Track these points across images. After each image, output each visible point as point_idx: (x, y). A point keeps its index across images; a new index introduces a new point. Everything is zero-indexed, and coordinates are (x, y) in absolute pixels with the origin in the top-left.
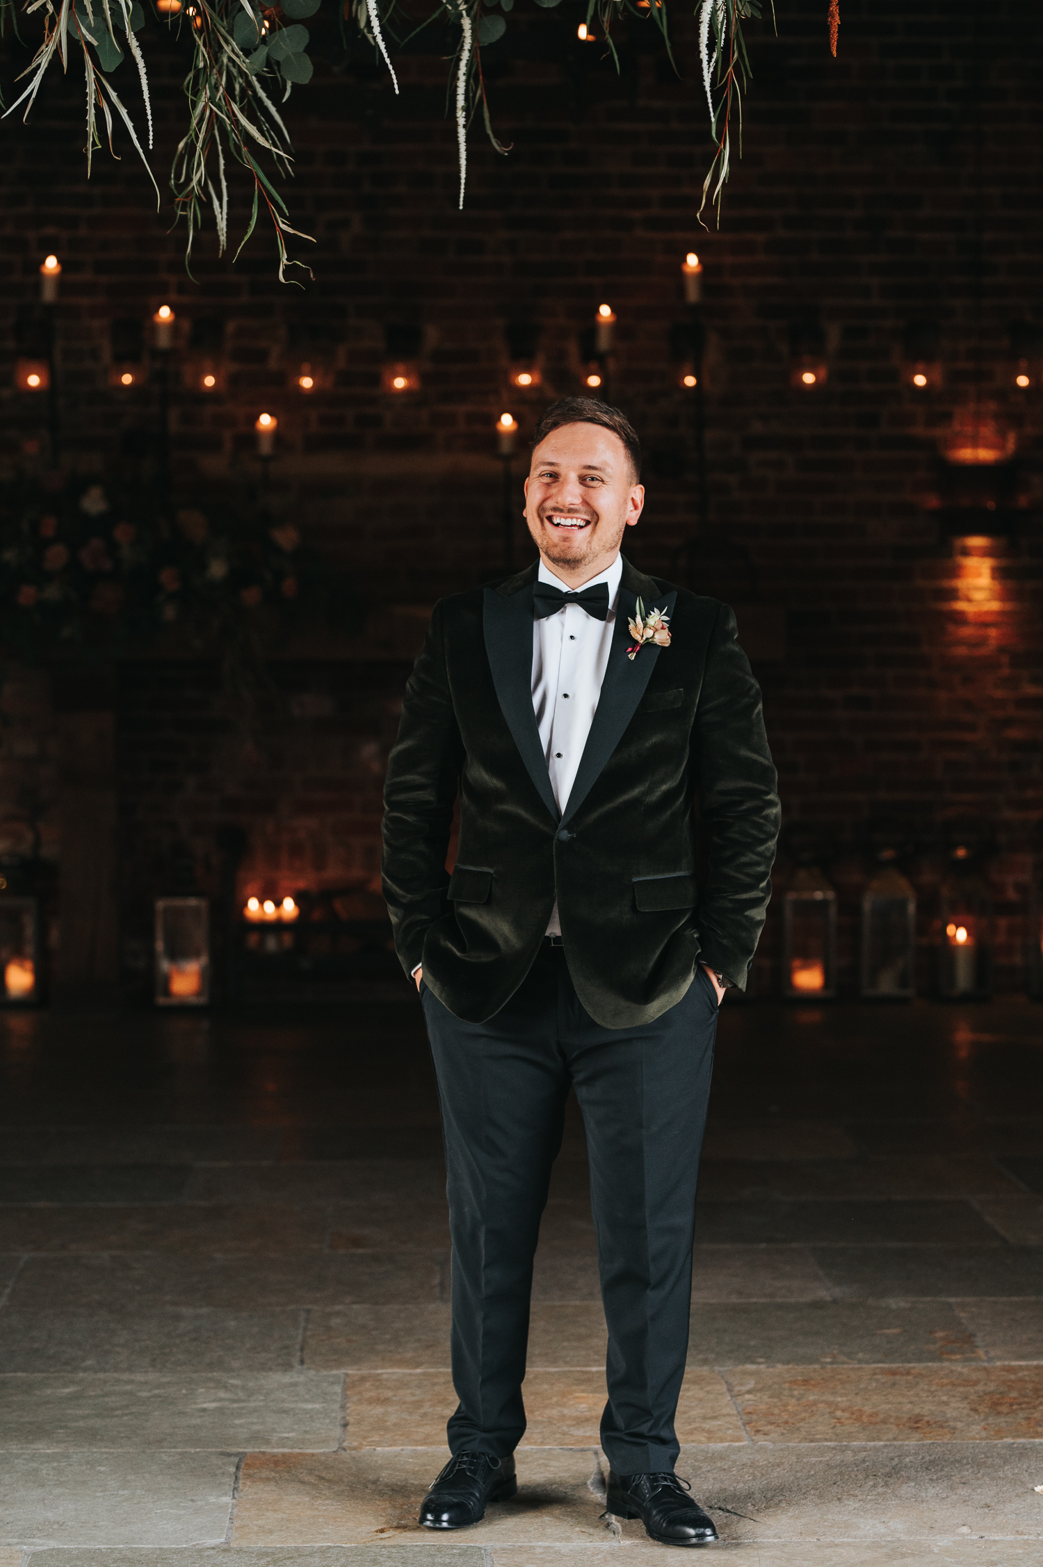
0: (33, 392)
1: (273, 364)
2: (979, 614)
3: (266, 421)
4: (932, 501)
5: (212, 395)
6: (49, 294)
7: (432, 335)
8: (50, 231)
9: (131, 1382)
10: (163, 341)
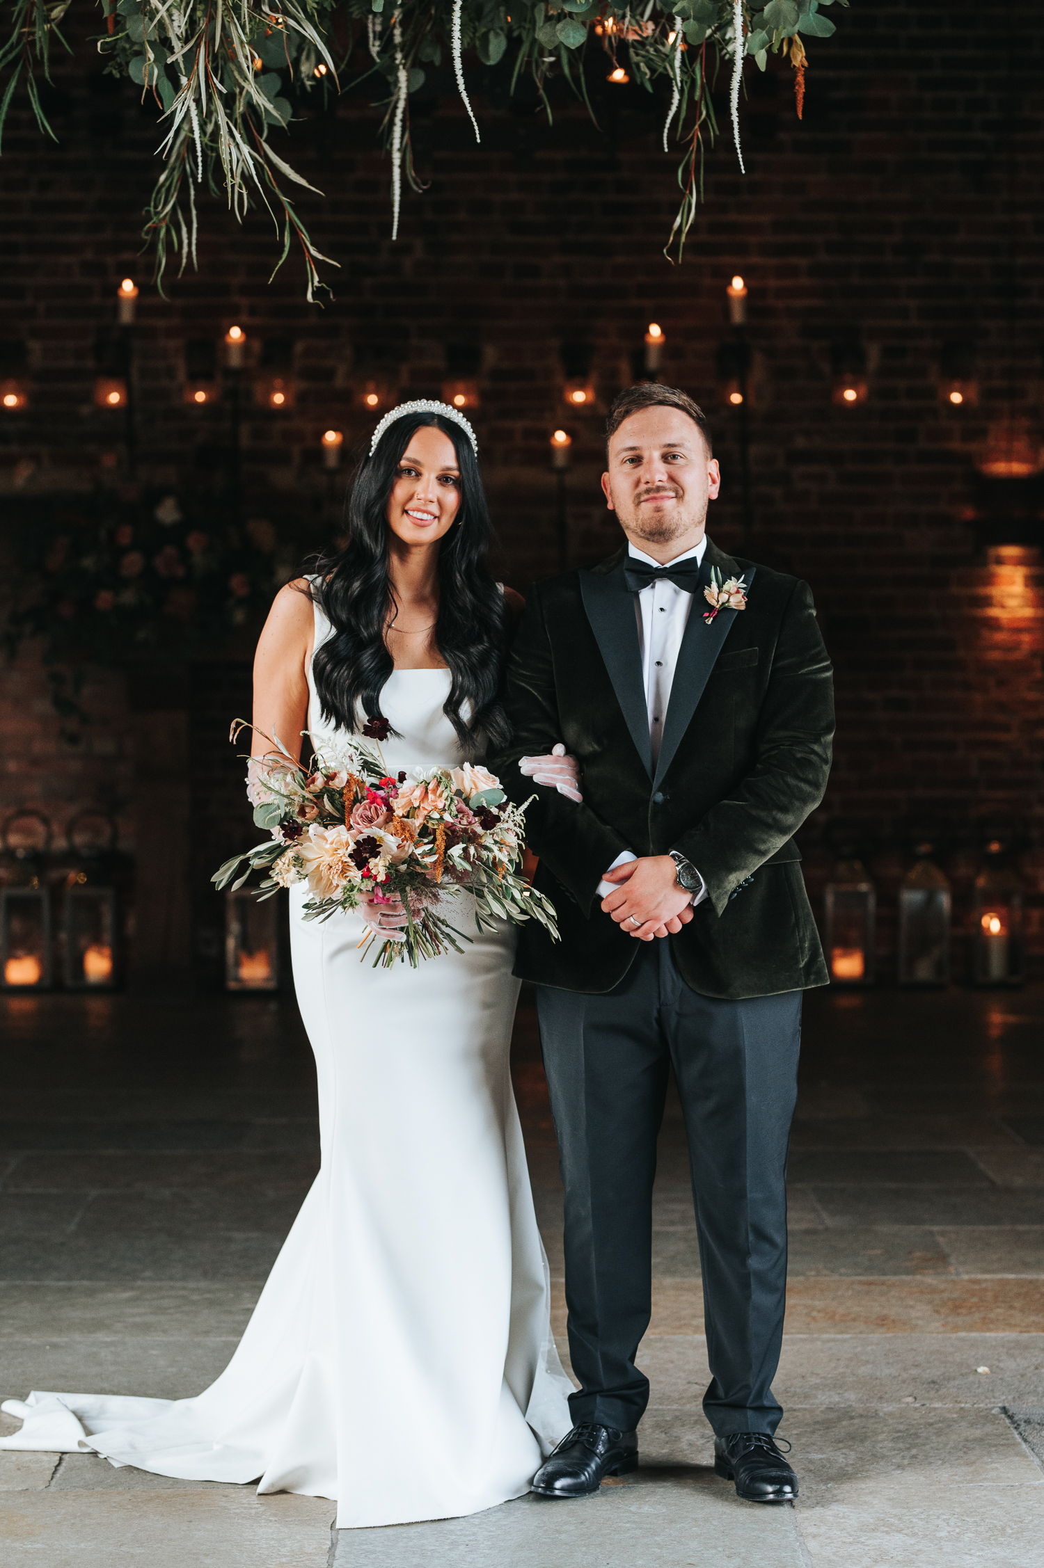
0: (113, 410)
1: (340, 382)
2: (1012, 620)
3: (331, 437)
4: (969, 513)
5: (282, 412)
6: (126, 316)
7: (490, 355)
8: (127, 256)
9: (184, 1288)
10: (235, 360)
